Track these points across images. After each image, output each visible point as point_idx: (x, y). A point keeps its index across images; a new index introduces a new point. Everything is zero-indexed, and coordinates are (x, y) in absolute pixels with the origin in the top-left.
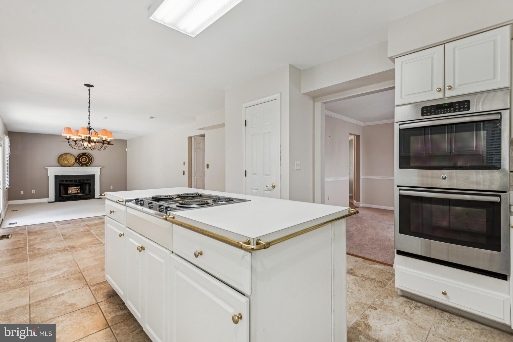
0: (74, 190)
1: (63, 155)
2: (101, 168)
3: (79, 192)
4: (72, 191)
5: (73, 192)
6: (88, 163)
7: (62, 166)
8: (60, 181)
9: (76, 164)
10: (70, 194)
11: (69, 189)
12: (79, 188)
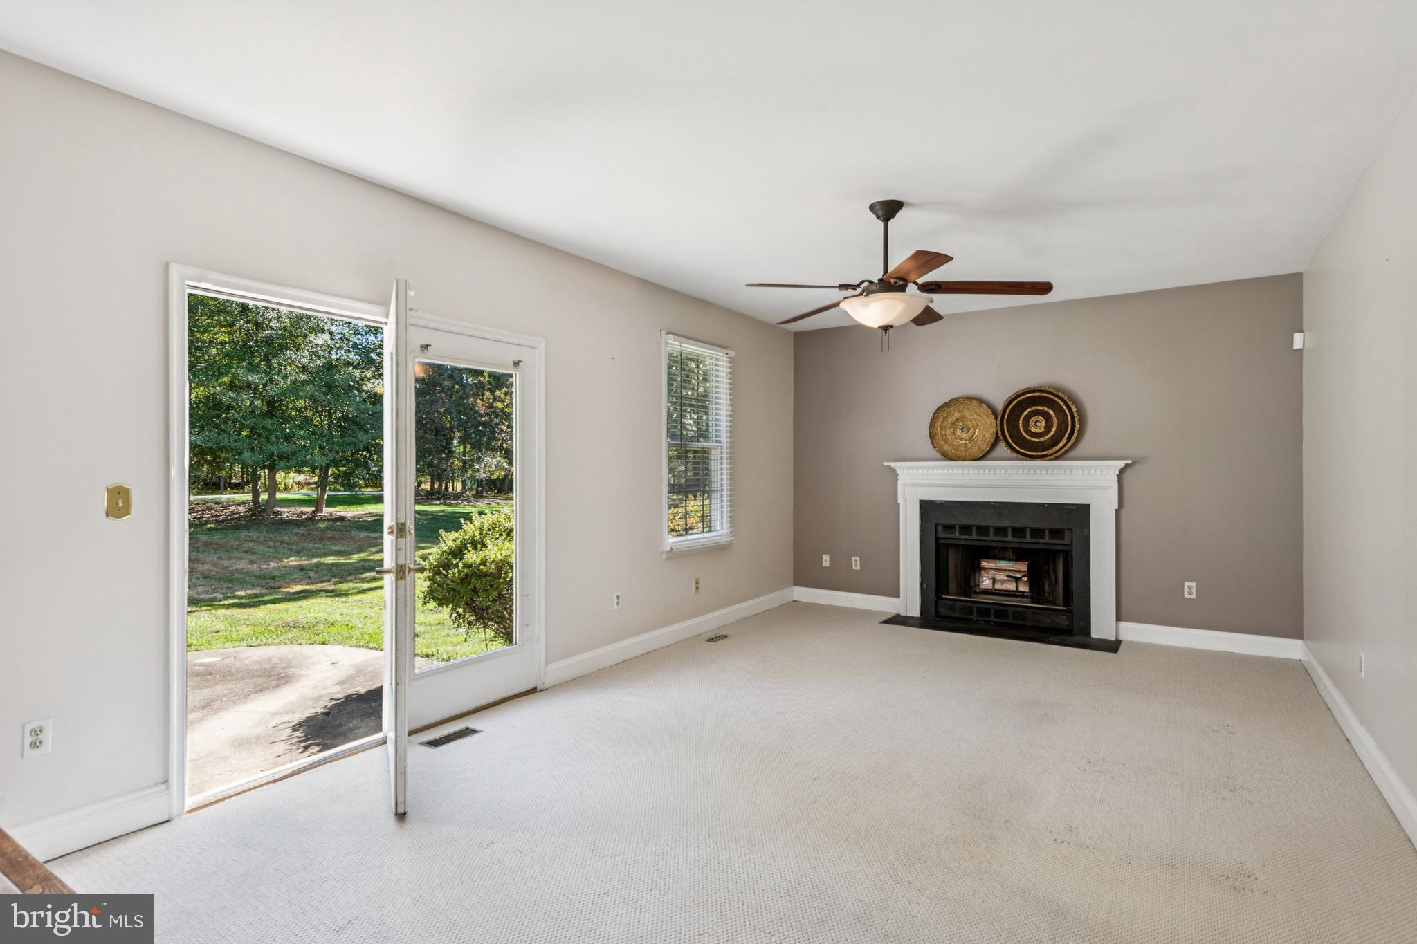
0: (1001, 576)
1: (946, 405)
2: (1122, 471)
3: (1024, 588)
4: (994, 581)
5: (998, 586)
6: (1055, 441)
7: (947, 457)
8: (940, 528)
9: (1002, 448)
10: (986, 592)
11: (985, 569)
12: (1023, 567)
